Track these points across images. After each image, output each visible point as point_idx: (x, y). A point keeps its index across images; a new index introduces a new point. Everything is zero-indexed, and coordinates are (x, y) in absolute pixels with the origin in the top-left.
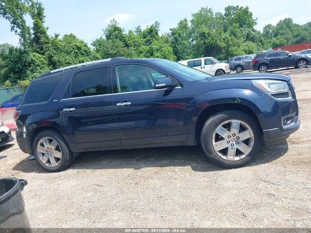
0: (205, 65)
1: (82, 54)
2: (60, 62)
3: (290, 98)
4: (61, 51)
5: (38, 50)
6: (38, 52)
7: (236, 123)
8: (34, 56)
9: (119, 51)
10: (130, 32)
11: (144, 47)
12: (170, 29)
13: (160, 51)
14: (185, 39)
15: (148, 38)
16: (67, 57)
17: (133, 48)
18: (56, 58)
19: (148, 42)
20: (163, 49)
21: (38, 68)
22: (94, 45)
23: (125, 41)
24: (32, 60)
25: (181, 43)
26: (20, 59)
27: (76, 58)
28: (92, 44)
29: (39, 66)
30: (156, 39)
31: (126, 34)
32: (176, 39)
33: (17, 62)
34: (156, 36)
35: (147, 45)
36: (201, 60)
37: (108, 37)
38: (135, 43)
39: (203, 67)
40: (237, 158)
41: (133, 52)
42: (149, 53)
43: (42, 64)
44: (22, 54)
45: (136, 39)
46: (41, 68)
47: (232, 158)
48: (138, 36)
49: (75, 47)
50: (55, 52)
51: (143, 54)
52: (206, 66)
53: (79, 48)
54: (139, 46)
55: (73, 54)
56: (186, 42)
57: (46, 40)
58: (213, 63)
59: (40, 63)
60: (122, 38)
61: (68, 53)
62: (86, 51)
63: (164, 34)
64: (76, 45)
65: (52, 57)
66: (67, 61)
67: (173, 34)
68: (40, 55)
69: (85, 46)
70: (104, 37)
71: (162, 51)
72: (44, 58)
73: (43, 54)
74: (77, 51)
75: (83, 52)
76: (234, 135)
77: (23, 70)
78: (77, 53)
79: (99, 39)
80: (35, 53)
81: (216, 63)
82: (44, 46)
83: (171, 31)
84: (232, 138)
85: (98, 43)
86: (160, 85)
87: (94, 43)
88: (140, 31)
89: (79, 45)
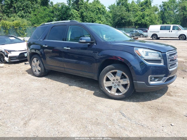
0: (173, 29)
1: (101, 13)
2: (87, 16)
3: (162, 64)
4: (89, 10)
5: (76, 8)
6: (76, 10)
7: (119, 72)
8: (73, 11)
9: (122, 14)
10: (133, 2)
11: (139, 12)
12: (163, 2)
13: (149, 16)
14: (171, 10)
15: (144, 7)
16: (92, 14)
17: (132, 12)
18: (85, 14)
19: (143, 10)
20: (151, 15)
21: (74, 18)
22: (109, 8)
23: (128, 8)
24: (72, 14)
25: (168, 12)
26: (66, 12)
27: (96, 15)
28: (108, 8)
29: (75, 17)
30: (149, 8)
31: (129, 3)
32: (165, 9)
33: (64, 14)
34: (150, 6)
35: (142, 11)
36: (170, 26)
37: (118, 4)
38: (134, 9)
39: (171, 31)
40: (117, 94)
41: (132, 15)
42: (142, 16)
43: (77, 16)
44: (67, 10)
45: (136, 7)
46: (76, 19)
47: (114, 93)
48: (138, 5)
49: (97, 8)
50: (85, 10)
51: (138, 17)
52: (173, 31)
53: (99, 9)
54: (136, 12)
55: (95, 12)
56: (172, 12)
57: (81, 3)
58: (178, 29)
59: (76, 16)
60: (126, 6)
61: (93, 12)
62: (103, 11)
63: (155, 5)
64: (98, 7)
65: (83, 13)
66: (91, 16)
67: (164, 5)
68: (76, 11)
69: (103, 8)
70: (116, 4)
71: (151, 16)
72: (78, 13)
73: (78, 11)
74: (98, 11)
75: (101, 12)
76: (117, 80)
77: (66, 18)
78: (98, 12)
79: (113, 5)
80: (74, 10)
81: (181, 30)
82: (80, 6)
83: (162, 3)
84: (116, 81)
85: (112, 7)
86: (82, 41)
87: (109, 7)
88: (139, 2)
89: (100, 7)
